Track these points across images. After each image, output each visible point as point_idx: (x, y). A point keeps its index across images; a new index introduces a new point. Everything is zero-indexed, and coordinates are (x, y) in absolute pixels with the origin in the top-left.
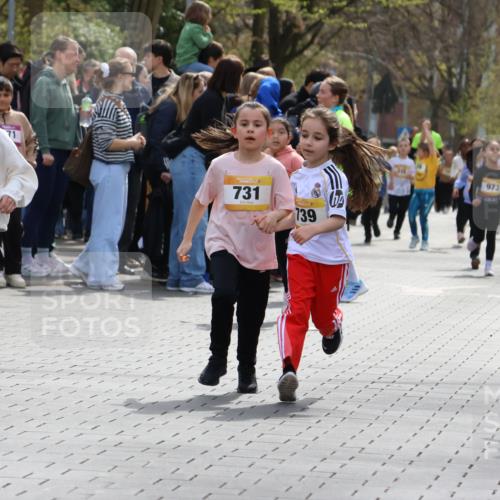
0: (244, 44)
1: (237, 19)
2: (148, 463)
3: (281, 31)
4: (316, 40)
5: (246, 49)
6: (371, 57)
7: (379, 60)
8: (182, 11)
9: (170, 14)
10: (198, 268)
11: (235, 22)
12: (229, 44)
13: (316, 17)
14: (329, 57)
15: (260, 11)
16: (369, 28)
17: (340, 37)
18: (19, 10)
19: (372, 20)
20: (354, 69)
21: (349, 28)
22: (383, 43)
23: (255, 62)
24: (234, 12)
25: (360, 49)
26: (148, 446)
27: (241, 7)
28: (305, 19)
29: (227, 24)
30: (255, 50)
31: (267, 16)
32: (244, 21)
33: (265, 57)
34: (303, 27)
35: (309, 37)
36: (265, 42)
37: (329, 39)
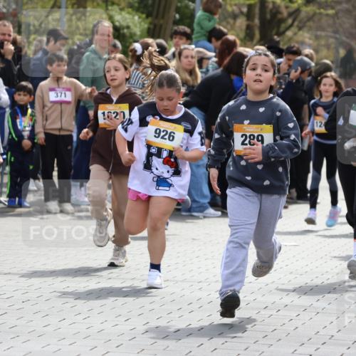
0: (240, 27)
1: (235, 8)
2: (168, 347)
3: (268, 16)
4: (296, 23)
5: (241, 30)
6: (338, 36)
7: (344, 38)
8: (193, 1)
9: (183, 4)
10: (205, 197)
11: (233, 10)
12: (229, 27)
13: (295, 6)
14: (305, 36)
15: (252, 2)
16: (336, 14)
17: (313, 21)
18: (69, 2)
19: (339, 7)
20: (324, 46)
21: (320, 14)
22: (347, 25)
24: (233, 3)
25: (330, 30)
26: (167, 334)
28: (287, 7)
29: (227, 11)
31: (258, 6)
32: (240, 9)
34: (285, 13)
35: (290, 21)
36: (256, 25)
37: (306, 22)
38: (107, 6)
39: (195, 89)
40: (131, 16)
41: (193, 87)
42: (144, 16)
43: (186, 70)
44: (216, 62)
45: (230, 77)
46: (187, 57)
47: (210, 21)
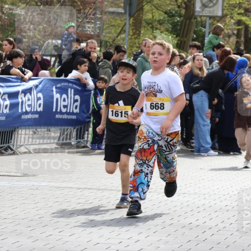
0: (232, 42)
1: (229, 31)
2: (184, 233)
3: (250, 36)
5: (233, 44)
8: (205, 27)
9: (199, 29)
11: (228, 32)
12: (225, 42)
15: (240, 27)
18: (131, 28)
23: (237, 50)
24: (228, 28)
26: (184, 225)
27: (231, 25)
29: (225, 33)
30: (237, 45)
31: (244, 29)
32: (232, 32)
33: (242, 48)
36: (242, 41)
38: (153, 30)
39: (203, 79)
40: (167, 37)
41: (202, 78)
42: (175, 36)
43: (197, 68)
44: (218, 63)
45: (224, 72)
46: (198, 60)
47: (217, 39)
